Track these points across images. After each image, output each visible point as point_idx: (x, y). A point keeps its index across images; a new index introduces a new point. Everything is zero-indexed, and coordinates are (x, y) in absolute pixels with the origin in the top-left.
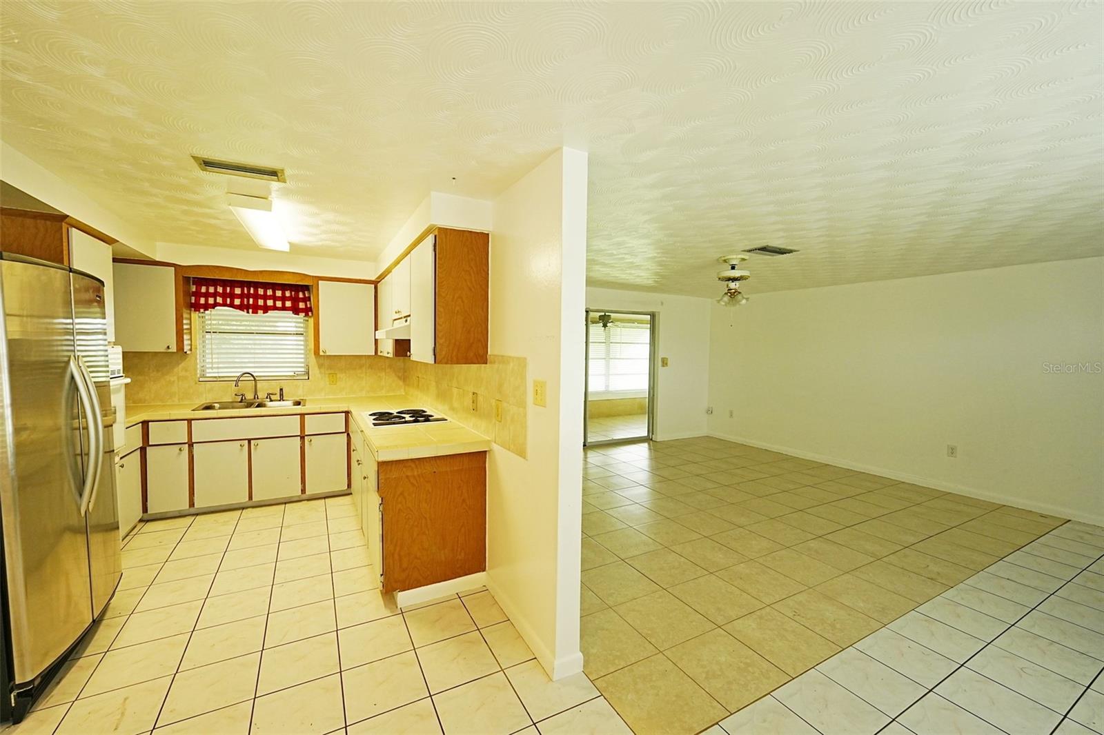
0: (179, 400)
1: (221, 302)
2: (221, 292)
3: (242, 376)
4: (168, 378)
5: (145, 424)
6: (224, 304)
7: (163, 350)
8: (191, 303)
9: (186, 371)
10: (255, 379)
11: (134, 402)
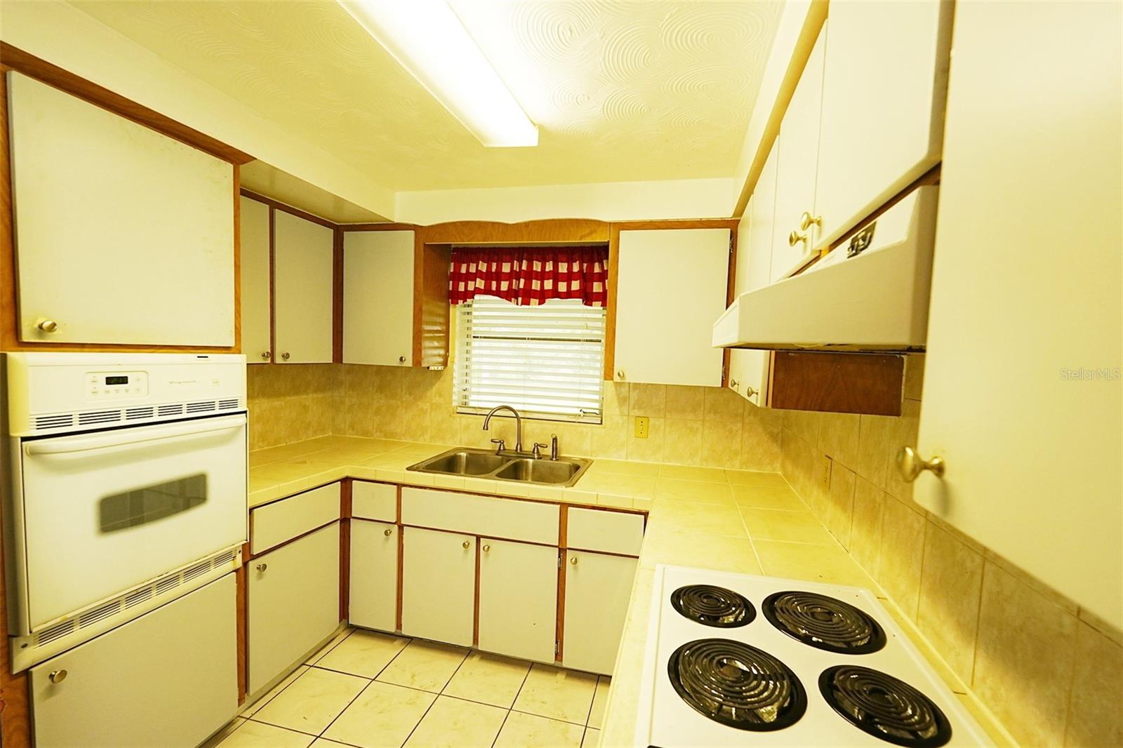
0: (431, 437)
1: (482, 287)
2: (484, 270)
3: (500, 409)
4: (421, 404)
5: (346, 482)
6: (487, 291)
7: (396, 363)
8: (449, 291)
9: (440, 395)
10: (517, 416)
11: (385, 436)
